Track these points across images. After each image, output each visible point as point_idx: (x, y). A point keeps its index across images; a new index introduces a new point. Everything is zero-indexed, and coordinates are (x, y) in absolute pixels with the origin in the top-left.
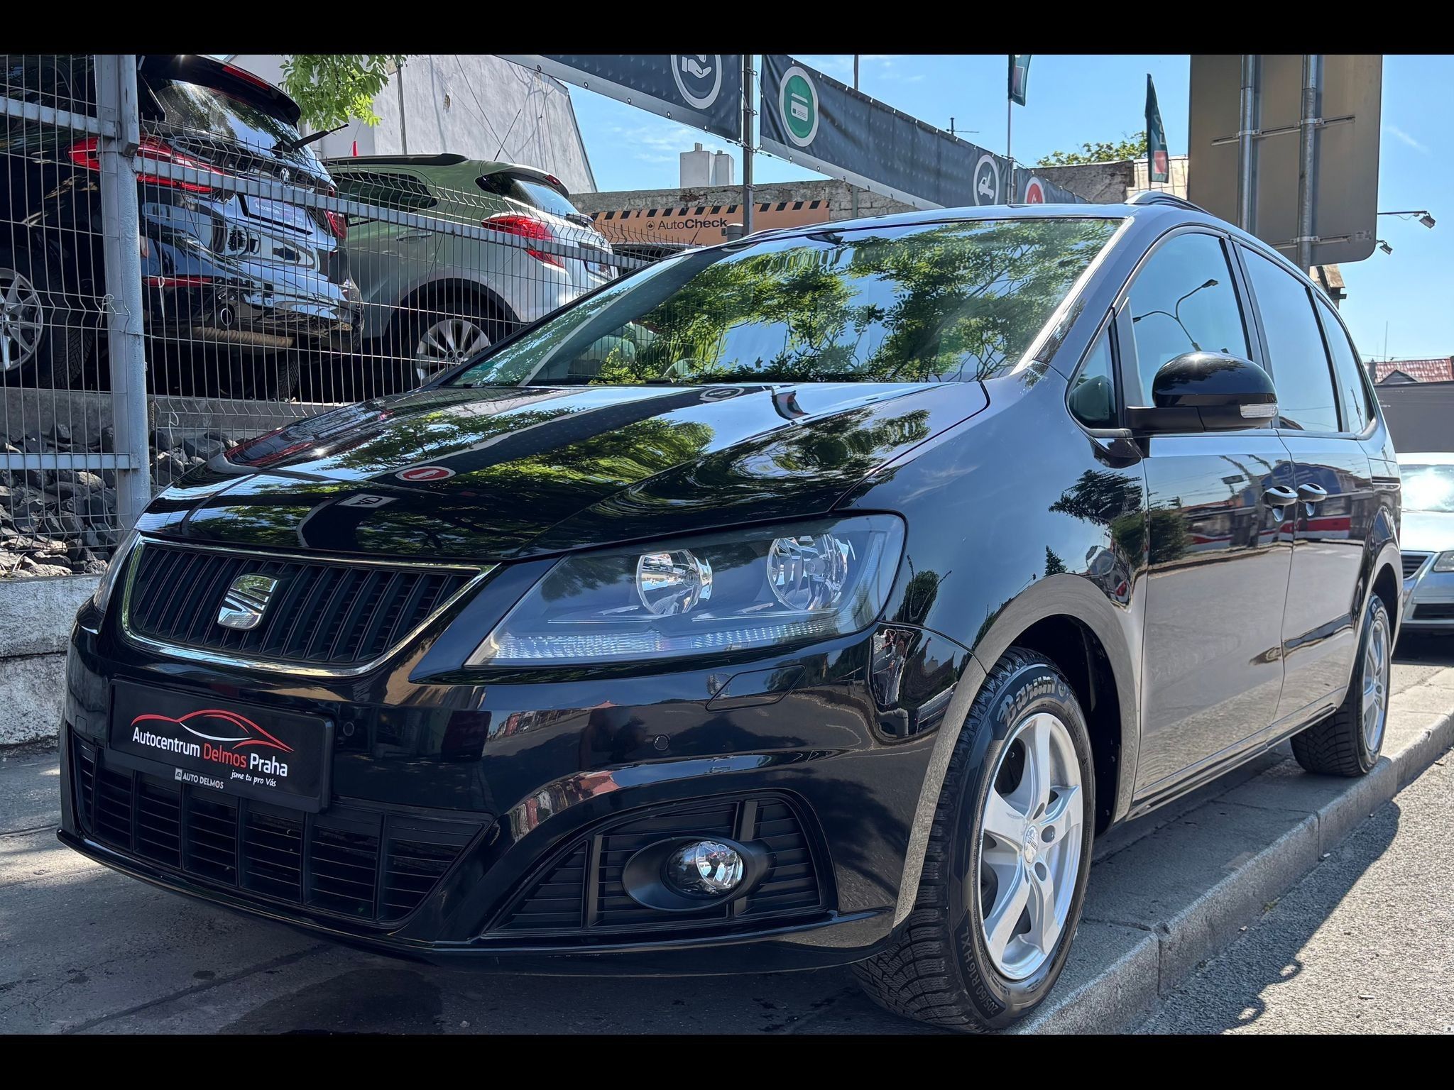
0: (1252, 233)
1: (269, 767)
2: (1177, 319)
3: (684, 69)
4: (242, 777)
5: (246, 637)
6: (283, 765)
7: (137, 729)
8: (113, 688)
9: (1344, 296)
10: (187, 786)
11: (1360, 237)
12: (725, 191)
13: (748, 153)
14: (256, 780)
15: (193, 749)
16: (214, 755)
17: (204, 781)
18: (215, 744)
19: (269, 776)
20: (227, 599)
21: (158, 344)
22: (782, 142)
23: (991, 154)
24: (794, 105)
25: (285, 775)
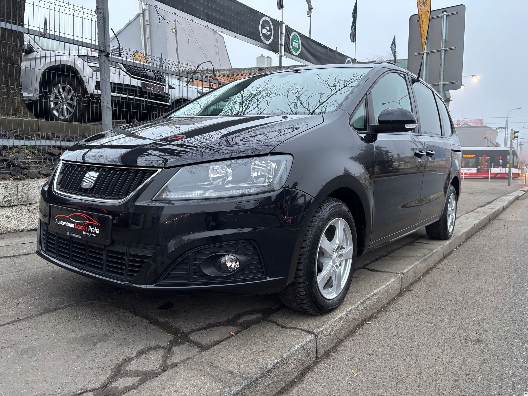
0: (426, 81)
1: (94, 230)
2: (399, 104)
3: (263, 32)
4: (86, 233)
5: (89, 191)
6: (98, 230)
7: (57, 219)
8: (50, 207)
9: (451, 100)
10: (71, 237)
11: (457, 83)
12: (271, 68)
13: (281, 57)
14: (90, 234)
15: (72, 225)
16: (78, 227)
17: (75, 236)
18: (78, 224)
19: (94, 233)
20: (84, 179)
21: (116, 110)
22: (290, 54)
23: (350, 58)
24: (294, 43)
25: (99, 233)
